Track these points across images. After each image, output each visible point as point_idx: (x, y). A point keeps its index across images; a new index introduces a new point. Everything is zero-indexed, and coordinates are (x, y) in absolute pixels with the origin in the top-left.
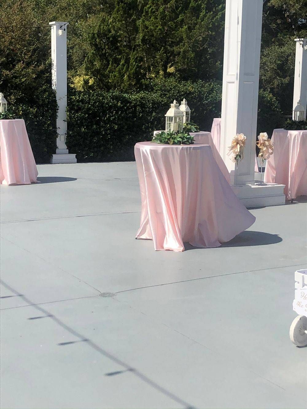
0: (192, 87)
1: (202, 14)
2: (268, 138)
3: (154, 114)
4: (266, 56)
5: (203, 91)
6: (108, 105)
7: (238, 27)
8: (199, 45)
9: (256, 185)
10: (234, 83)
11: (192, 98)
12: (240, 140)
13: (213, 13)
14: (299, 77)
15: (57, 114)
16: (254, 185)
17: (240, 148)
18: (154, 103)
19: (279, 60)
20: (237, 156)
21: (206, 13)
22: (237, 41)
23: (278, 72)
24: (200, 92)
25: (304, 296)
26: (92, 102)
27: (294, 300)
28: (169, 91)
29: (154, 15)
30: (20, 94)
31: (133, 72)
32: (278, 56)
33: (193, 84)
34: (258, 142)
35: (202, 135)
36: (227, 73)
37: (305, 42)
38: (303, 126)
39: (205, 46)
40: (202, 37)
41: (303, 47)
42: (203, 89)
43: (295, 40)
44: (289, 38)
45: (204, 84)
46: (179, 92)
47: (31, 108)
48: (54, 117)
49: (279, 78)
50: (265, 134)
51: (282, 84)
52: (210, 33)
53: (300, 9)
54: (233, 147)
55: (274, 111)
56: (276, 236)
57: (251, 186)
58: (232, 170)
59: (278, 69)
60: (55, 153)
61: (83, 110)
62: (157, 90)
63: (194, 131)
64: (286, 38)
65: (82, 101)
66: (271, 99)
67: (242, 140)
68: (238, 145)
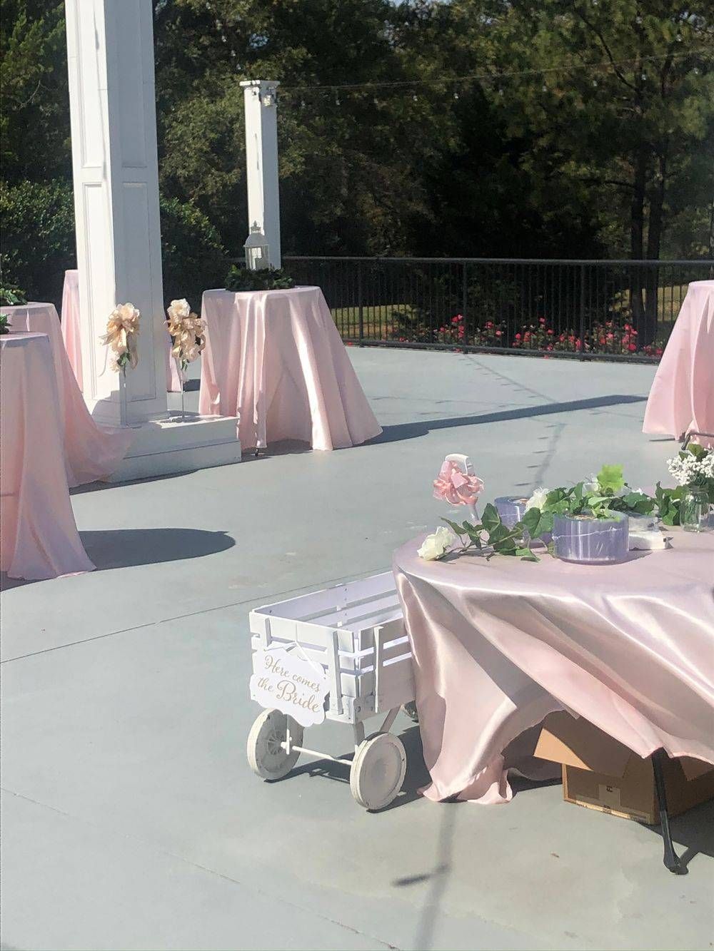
0: (8, 197)
1: (18, 25)
2: (190, 312)
4: (181, 122)
5: (36, 207)
7: (97, 54)
8: (17, 99)
9: (174, 421)
10: (99, 185)
11: (10, 223)
12: (126, 320)
13: (46, 23)
14: (258, 168)
16: (167, 422)
17: (127, 337)
19: (212, 131)
20: (122, 357)
21: (29, 21)
22: (99, 86)
23: (213, 160)
24: (29, 210)
25: (273, 664)
27: (252, 678)
32: (209, 122)
33: (9, 190)
34: (169, 321)
35: (33, 311)
36: (83, 163)
37: (264, 88)
38: (267, 282)
39: (33, 100)
40: (24, 79)
41: (260, 100)
42: (36, 202)
43: (242, 84)
44: (232, 78)
45: (36, 191)
49: (216, 173)
50: (183, 303)
51: (225, 185)
52: (42, 69)
53: (250, 12)
54: (109, 338)
55: (208, 248)
56: (221, 534)
57: (161, 424)
58: (113, 390)
59: (213, 151)
63: (12, 303)
64: (224, 79)
66: (198, 222)
67: (131, 320)
68: (123, 331)
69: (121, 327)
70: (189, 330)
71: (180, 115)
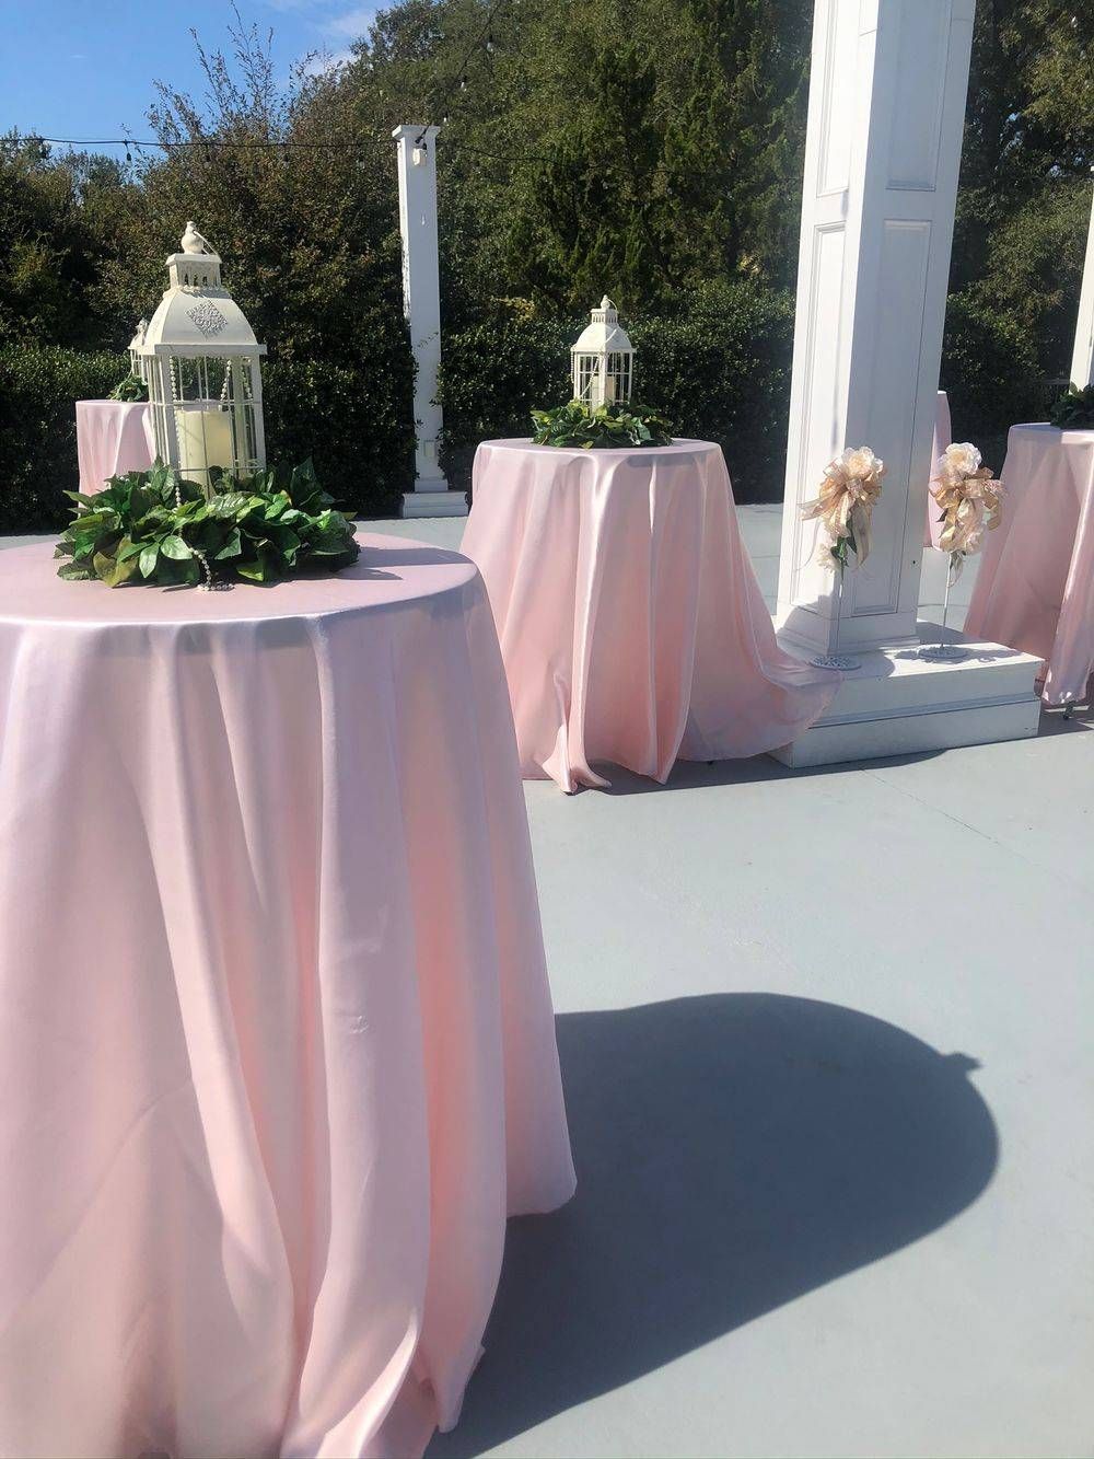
3: (679, 379)
6: (552, 358)
10: (843, 227)
12: (854, 478)
15: (415, 384)
17: (851, 509)
18: (680, 350)
19: (1040, 250)
20: (839, 543)
23: (1036, 281)
26: (507, 349)
28: (725, 316)
29: (701, 116)
30: (309, 334)
31: (635, 266)
36: (820, 190)
46: (752, 319)
47: (340, 369)
48: (405, 393)
50: (969, 450)
54: (820, 508)
58: (821, 593)
59: (1037, 272)
60: (411, 489)
61: (481, 373)
62: (695, 316)
63: (639, 443)
65: (481, 348)
66: (1013, 337)
67: (863, 480)
68: (846, 496)
69: (843, 489)
70: (972, 500)
71: (1008, 236)
